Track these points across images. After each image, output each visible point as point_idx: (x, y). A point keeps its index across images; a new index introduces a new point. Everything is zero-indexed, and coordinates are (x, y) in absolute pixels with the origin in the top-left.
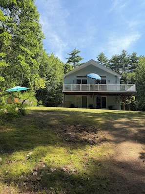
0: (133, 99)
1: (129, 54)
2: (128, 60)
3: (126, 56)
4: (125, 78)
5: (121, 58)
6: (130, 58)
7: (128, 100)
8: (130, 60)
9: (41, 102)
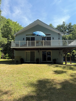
0: (74, 53)
1: (67, 24)
2: (67, 27)
3: (65, 25)
4: (65, 38)
5: (62, 26)
6: (68, 26)
7: (69, 54)
8: (68, 28)
9: (7, 55)
